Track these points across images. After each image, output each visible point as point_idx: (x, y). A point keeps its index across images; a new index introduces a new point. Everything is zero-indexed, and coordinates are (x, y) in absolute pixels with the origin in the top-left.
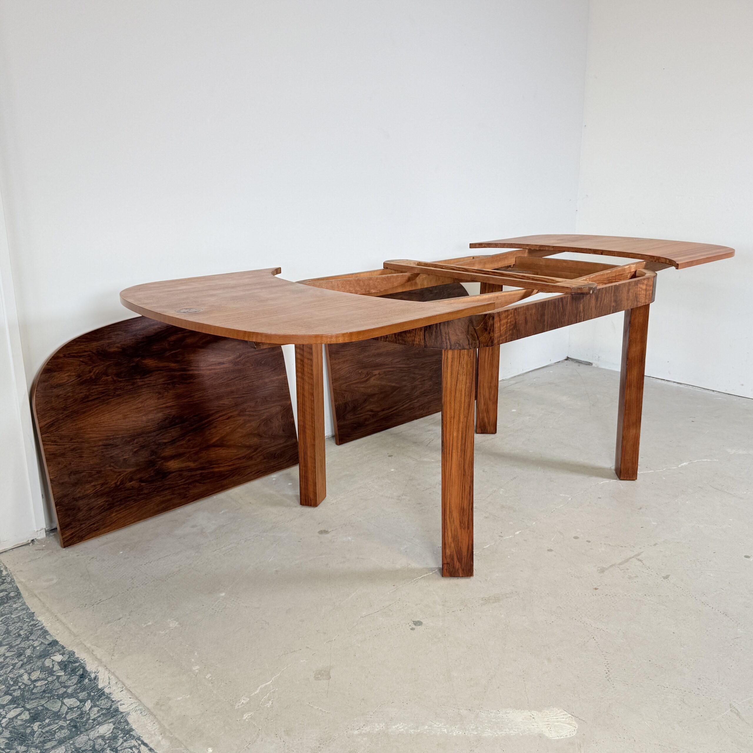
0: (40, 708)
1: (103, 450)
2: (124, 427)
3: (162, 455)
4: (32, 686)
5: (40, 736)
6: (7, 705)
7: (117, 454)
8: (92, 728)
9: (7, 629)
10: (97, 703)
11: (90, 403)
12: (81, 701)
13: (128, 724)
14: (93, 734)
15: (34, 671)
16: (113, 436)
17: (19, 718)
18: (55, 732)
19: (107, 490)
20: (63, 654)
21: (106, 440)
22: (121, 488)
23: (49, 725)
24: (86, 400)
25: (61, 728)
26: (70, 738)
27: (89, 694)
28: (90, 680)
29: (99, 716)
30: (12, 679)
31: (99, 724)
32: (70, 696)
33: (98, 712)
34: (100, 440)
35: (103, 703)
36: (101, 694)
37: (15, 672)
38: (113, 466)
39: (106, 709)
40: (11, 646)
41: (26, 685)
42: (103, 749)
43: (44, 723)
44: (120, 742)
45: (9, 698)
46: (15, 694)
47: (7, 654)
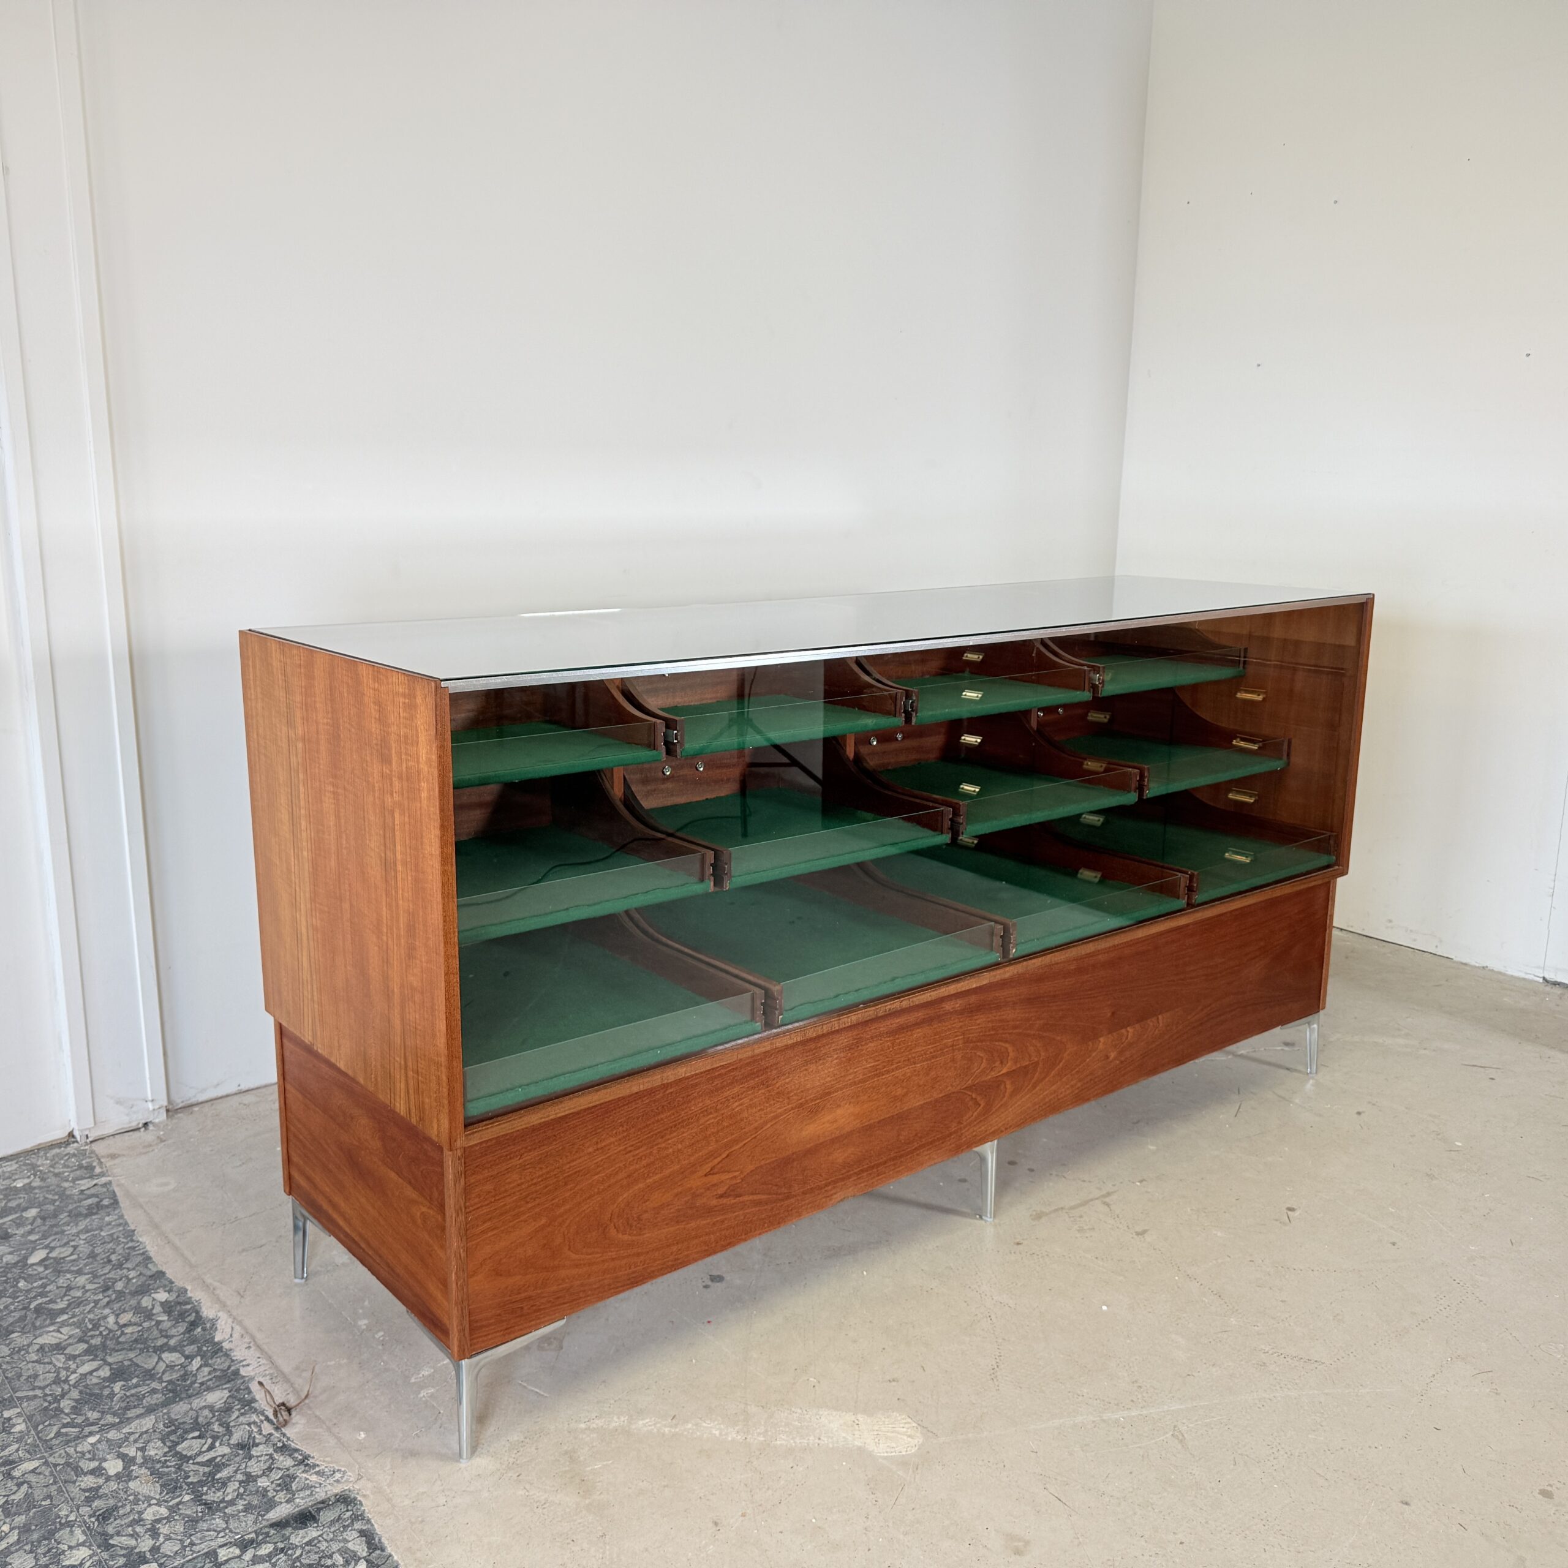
0: (126, 1363)
4: (119, 1333)
5: (122, 1399)
6: (79, 1355)
8: (197, 1394)
9: (93, 1252)
10: (210, 1362)
12: (187, 1357)
13: (250, 1392)
14: (197, 1403)
15: (124, 1311)
17: (95, 1374)
18: (144, 1396)
20: (169, 1292)
23: (136, 1386)
25: (154, 1391)
26: (165, 1404)
27: (200, 1349)
28: (204, 1329)
29: (211, 1380)
30: (91, 1321)
31: (209, 1389)
32: (172, 1350)
33: (210, 1373)
35: (219, 1362)
36: (217, 1349)
37: (97, 1311)
39: (222, 1370)
40: (95, 1276)
41: (110, 1331)
42: (209, 1424)
43: (130, 1383)
44: (234, 1416)
45: (83, 1346)
46: (93, 1342)
47: (88, 1287)
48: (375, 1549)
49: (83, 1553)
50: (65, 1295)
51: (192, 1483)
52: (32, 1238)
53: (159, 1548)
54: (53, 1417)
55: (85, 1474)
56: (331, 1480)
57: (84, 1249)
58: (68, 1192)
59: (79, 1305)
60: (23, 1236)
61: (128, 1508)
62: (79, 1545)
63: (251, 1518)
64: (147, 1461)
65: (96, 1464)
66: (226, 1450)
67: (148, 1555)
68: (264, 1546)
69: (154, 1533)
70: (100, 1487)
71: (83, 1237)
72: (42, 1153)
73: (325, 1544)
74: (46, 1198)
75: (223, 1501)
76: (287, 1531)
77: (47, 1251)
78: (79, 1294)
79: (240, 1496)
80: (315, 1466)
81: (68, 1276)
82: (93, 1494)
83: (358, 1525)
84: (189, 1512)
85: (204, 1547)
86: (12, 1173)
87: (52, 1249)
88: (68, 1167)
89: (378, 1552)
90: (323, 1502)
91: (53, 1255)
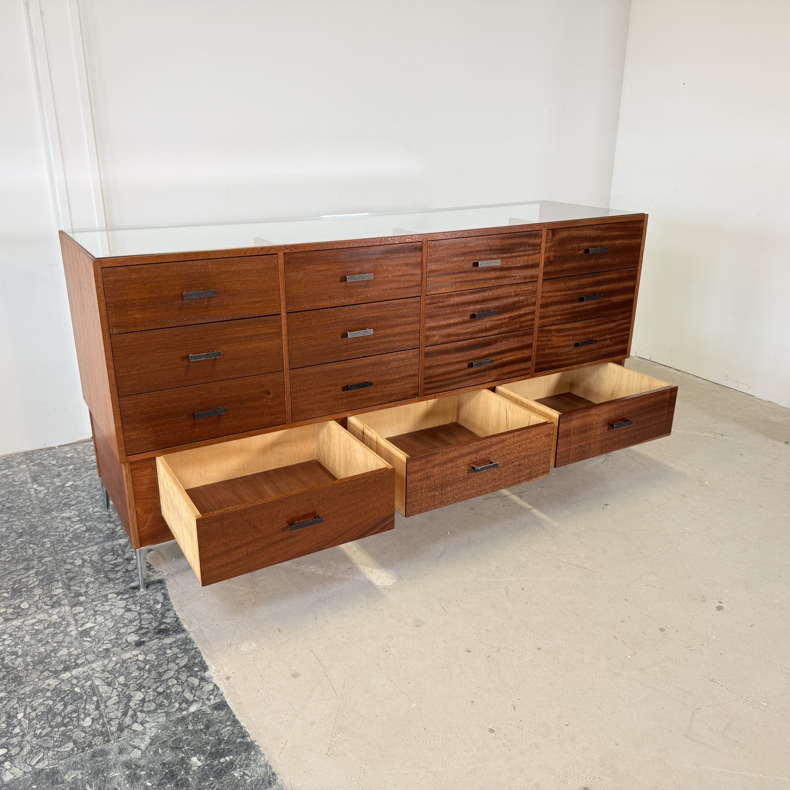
0: (93, 526)
4: (92, 515)
5: (87, 539)
6: (76, 522)
9: (91, 483)
12: (116, 526)
14: (115, 542)
15: (97, 507)
17: (80, 529)
18: (96, 538)
23: (94, 534)
25: (100, 537)
26: (103, 542)
30: (83, 509)
31: (121, 538)
32: (111, 522)
33: (123, 532)
37: (86, 506)
40: (89, 493)
41: (90, 514)
42: (117, 550)
43: (92, 533)
44: (127, 549)
45: (78, 518)
46: (82, 517)
47: (85, 497)
48: (166, 600)
49: (60, 590)
50: (76, 499)
51: (106, 571)
52: (69, 477)
53: (88, 591)
54: (61, 543)
55: (68, 564)
56: (157, 574)
57: (88, 482)
58: (87, 460)
59: (80, 503)
60: (66, 476)
61: (80, 577)
62: (59, 588)
63: (124, 585)
64: (91, 561)
65: (72, 561)
66: (121, 560)
67: (83, 594)
68: (126, 595)
69: (87, 586)
70: (72, 569)
71: (88, 477)
72: (80, 444)
73: (148, 596)
74: (78, 462)
75: (115, 578)
76: (135, 591)
77: (73, 482)
78: (81, 499)
79: (122, 577)
80: (153, 569)
81: (79, 492)
82: (69, 571)
83: (162, 591)
84: (102, 581)
85: (104, 593)
86: (67, 451)
87: (75, 481)
88: (89, 450)
89: (167, 601)
90: (152, 582)
91: (75, 484)
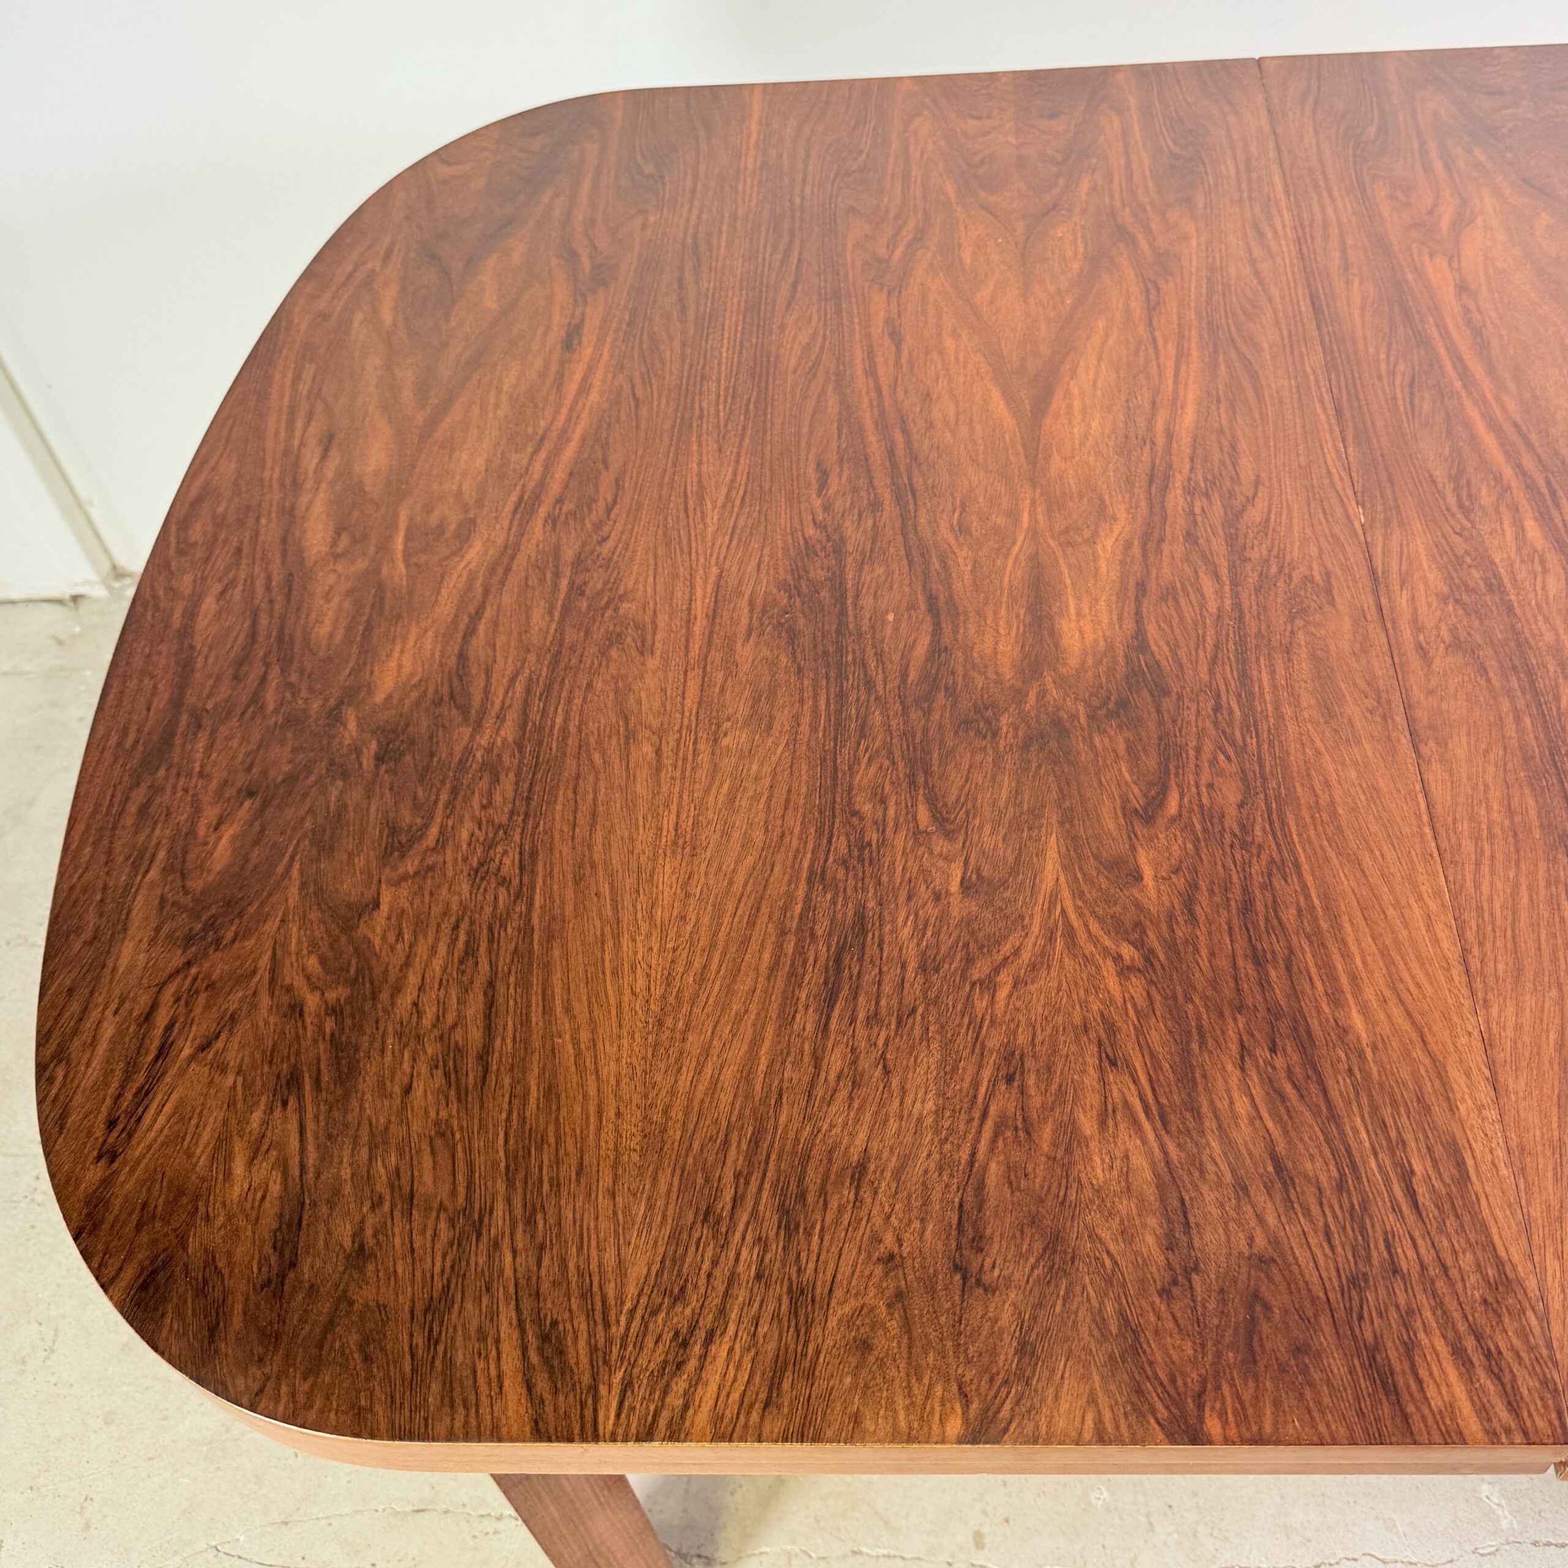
1: (861, 1015)
2: (749, 861)
3: (1008, 674)
7: (920, 930)
11: (504, 1045)
16: (783, 932)
19: (1156, 1036)
21: (795, 978)
22: (1171, 946)
24: (471, 1065)
34: (786, 1020)
38: (997, 970)
